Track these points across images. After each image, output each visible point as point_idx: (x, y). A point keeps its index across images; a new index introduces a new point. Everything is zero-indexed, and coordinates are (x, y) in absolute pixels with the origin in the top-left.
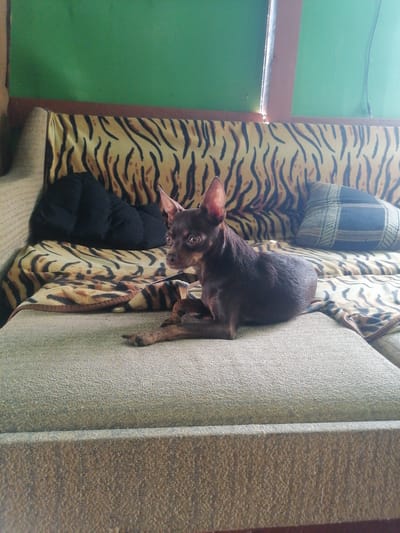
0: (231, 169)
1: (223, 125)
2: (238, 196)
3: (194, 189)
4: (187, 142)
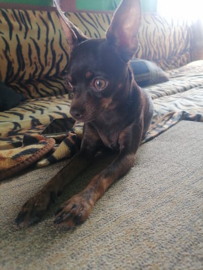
0: (46, 46)
1: (34, 14)
2: (55, 65)
3: (24, 63)
4: (11, 28)
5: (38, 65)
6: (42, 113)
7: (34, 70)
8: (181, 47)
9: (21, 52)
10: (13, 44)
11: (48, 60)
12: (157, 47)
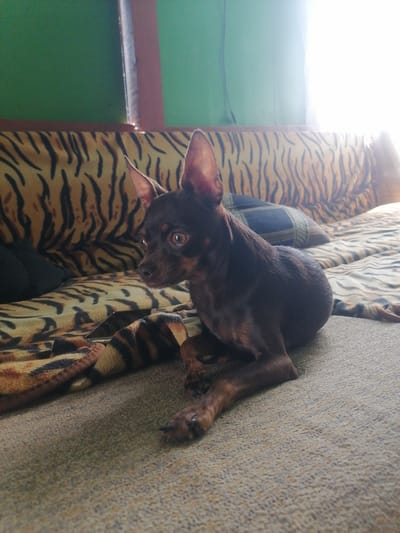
0: (112, 187)
1: (94, 136)
2: (126, 218)
3: (72, 215)
4: (54, 159)
5: (97, 217)
6: (96, 302)
7: (89, 226)
8: (354, 181)
9: (69, 197)
10: (56, 185)
11: (114, 209)
12: (310, 182)
